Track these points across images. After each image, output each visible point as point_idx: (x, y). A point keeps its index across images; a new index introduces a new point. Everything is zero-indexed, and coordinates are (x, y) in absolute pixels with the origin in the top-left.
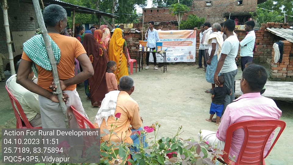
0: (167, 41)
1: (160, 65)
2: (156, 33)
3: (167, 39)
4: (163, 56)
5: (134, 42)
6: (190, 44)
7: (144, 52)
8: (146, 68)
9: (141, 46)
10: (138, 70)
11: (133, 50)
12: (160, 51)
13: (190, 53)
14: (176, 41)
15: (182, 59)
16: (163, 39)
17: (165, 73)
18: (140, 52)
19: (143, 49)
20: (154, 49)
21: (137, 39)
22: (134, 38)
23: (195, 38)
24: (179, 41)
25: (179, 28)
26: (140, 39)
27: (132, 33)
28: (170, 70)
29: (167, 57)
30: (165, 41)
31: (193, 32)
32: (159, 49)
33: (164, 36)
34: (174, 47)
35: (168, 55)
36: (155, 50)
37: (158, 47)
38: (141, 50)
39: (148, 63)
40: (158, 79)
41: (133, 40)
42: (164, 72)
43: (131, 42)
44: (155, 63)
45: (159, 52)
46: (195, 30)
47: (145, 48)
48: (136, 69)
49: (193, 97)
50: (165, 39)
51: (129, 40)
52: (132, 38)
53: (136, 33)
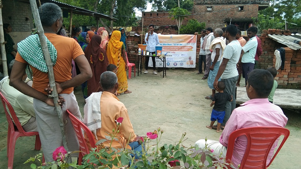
0: (167, 46)
1: (159, 70)
2: (156, 37)
3: (167, 44)
4: (163, 60)
5: (133, 46)
6: (190, 49)
7: (144, 56)
8: (145, 73)
9: (140, 50)
10: (137, 74)
11: (132, 54)
12: (159, 55)
13: (190, 58)
14: (177, 46)
15: (182, 64)
16: (163, 44)
17: (165, 78)
18: (139, 56)
19: (142, 53)
20: (153, 53)
21: (137, 42)
22: (133, 42)
23: (196, 43)
24: (179, 46)
25: (179, 32)
26: (140, 43)
27: (131, 36)
28: (170, 75)
29: (166, 62)
30: (164, 46)
31: (193, 37)
32: (159, 53)
33: (164, 40)
34: (174, 51)
35: (168, 60)
36: (154, 55)
37: (157, 51)
38: (140, 54)
39: (147, 68)
40: (158, 84)
41: (132, 43)
42: (163, 77)
43: (130, 46)
44: (154, 68)
45: (158, 57)
46: (195, 35)
47: (145, 52)
48: (135, 74)
49: (193, 103)
50: (165, 44)
51: (128, 44)
52: (130, 42)
53: (136, 36)
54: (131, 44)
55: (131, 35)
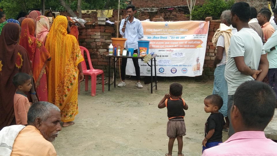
0: (159, 39)
1: (147, 80)
2: (139, 26)
3: (159, 36)
5: (104, 40)
6: (200, 44)
8: (119, 85)
11: (102, 54)
12: (144, 55)
13: (198, 60)
14: (175, 39)
16: (152, 36)
17: (154, 94)
18: (110, 57)
19: (115, 52)
21: (109, 34)
22: (103, 34)
24: (180, 39)
26: (114, 35)
27: (100, 25)
30: (155, 39)
31: (203, 25)
32: (143, 52)
33: (155, 30)
34: (172, 49)
35: (161, 64)
36: (135, 55)
37: (141, 48)
41: (102, 36)
42: (152, 93)
43: (99, 40)
46: (207, 20)
47: (119, 50)
48: (103, 87)
50: (156, 36)
51: (96, 37)
52: (99, 34)
53: (108, 24)
54: (99, 37)
55: (99, 23)
